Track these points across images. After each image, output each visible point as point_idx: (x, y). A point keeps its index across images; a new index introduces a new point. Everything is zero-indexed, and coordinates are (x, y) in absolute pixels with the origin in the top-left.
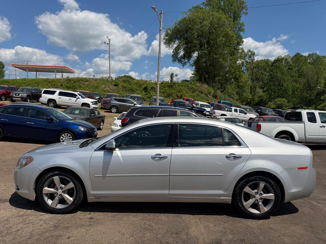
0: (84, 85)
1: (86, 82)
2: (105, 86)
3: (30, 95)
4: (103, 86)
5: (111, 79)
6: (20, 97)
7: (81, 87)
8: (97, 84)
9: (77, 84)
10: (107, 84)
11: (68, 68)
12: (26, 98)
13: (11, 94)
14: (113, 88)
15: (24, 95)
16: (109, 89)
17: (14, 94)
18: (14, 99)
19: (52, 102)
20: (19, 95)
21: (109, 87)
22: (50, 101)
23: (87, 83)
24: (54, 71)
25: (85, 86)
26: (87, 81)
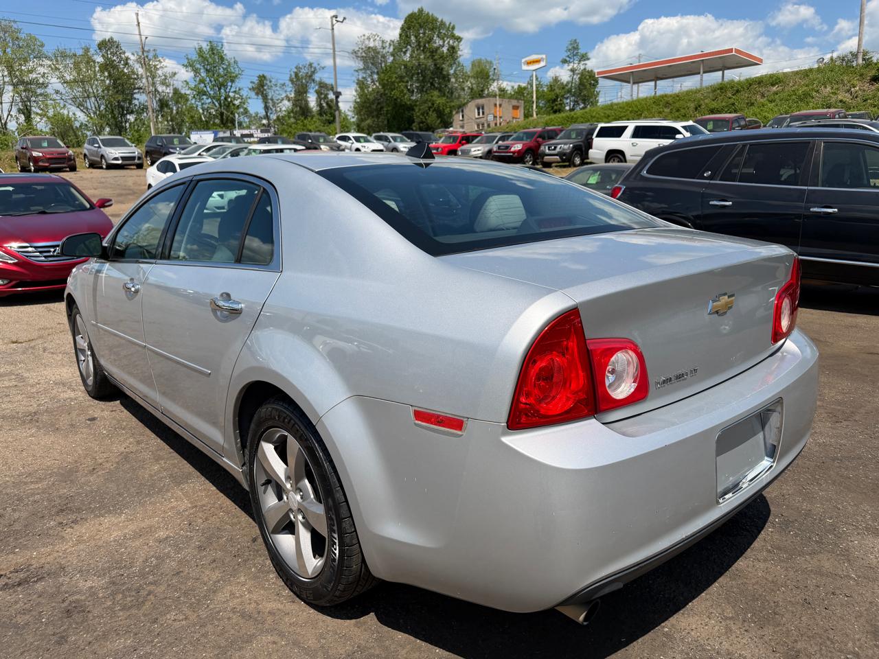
0: (763, 96)
1: (773, 85)
2: (836, 86)
3: (580, 145)
4: (829, 89)
5: (864, 59)
6: (559, 152)
7: (752, 104)
8: (807, 86)
9: (744, 95)
10: (842, 80)
11: (737, 51)
12: (572, 152)
13: (542, 148)
14: (864, 91)
15: (566, 147)
16: (846, 97)
17: (547, 148)
18: (547, 158)
19: (616, 158)
20: (555, 148)
21: (848, 91)
22: (612, 155)
23: (774, 88)
24: (697, 71)
25: (765, 99)
26: (777, 83)
